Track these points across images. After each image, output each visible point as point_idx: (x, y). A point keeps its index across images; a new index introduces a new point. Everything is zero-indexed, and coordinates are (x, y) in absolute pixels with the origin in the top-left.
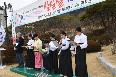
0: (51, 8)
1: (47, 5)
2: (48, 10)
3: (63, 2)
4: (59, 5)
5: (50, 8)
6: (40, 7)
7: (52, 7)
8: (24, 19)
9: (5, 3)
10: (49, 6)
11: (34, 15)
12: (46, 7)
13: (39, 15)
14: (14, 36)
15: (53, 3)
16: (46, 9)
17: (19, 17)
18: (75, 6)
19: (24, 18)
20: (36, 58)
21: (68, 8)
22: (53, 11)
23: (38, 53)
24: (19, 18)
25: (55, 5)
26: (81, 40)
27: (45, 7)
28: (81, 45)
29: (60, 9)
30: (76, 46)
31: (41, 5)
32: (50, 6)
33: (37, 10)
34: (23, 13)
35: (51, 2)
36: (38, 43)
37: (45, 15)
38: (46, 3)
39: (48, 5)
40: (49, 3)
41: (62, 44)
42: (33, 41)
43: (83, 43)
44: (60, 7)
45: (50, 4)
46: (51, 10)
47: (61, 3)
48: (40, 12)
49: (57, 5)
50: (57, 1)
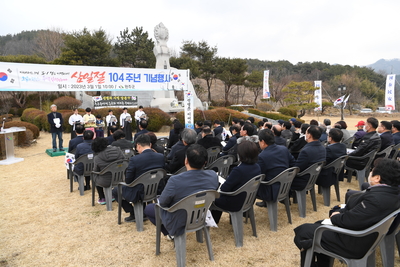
1: (78, 75)
2: (80, 81)
3: (104, 79)
4: (98, 81)
6: (63, 74)
7: (87, 79)
8: (12, 82)
11: (46, 81)
13: (61, 83)
15: (89, 76)
16: (76, 79)
18: (119, 87)
22: (89, 84)
25: (92, 79)
27: (74, 76)
29: (99, 84)
32: (84, 78)
33: (54, 75)
34: (10, 71)
35: (87, 74)
38: (76, 73)
39: (81, 76)
40: (83, 74)
46: (85, 82)
47: (101, 80)
48: (62, 80)
49: (95, 79)
50: (96, 76)
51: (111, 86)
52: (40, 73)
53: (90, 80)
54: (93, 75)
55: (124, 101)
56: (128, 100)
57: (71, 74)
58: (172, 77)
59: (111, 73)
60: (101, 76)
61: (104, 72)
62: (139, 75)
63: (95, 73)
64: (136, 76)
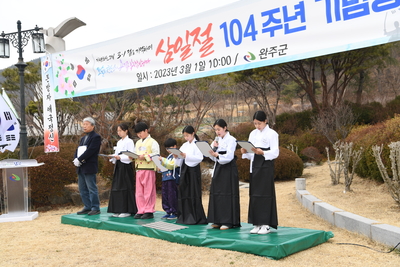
0: (177, 57)
1: (165, 47)
2: (168, 61)
3: (212, 44)
4: (201, 50)
5: (174, 56)
6: (143, 49)
7: (180, 52)
8: (89, 79)
9: (19, 23)
10: (172, 50)
11: (124, 69)
12: (163, 51)
13: (141, 70)
14: (51, 126)
15: (184, 44)
16: (162, 56)
17: (70, 70)
18: (245, 58)
19: (89, 76)
20: (143, 186)
21: (226, 61)
22: (185, 63)
23: (147, 174)
24: (72, 75)
25: (189, 50)
26: (264, 141)
27: (159, 50)
28: (265, 152)
29: (202, 60)
30: (253, 155)
31: (146, 45)
32: (176, 51)
33: (132, 56)
34: (87, 61)
35: (180, 39)
36: (150, 147)
37: (159, 74)
38: (162, 42)
39: (170, 47)
40: (172, 42)
41: (219, 150)
42: (131, 141)
43: (269, 149)
44: (203, 56)
45: (175, 46)
46: (177, 60)
47: (207, 47)
48: (143, 63)
49: (196, 49)
50: (196, 39)
51: (226, 60)
52: (116, 56)
53: (186, 52)
54: (191, 38)
57: (155, 48)
59: (224, 26)
60: (205, 37)
61: (210, 25)
62: (301, 6)
63: (192, 34)
64: (291, 12)
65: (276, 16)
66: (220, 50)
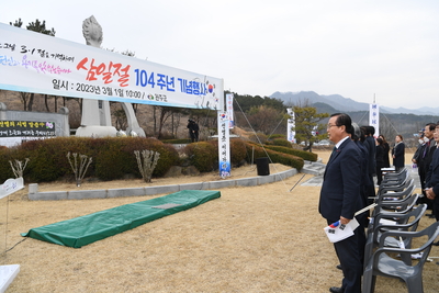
0: (100, 78)
1: (88, 65)
2: (92, 79)
3: (128, 80)
4: (120, 81)
5: (96, 77)
6: (62, 57)
7: (101, 76)
10: (94, 71)
12: (85, 68)
13: (57, 77)
15: (106, 71)
18: (149, 97)
22: (106, 86)
25: (109, 77)
27: (81, 65)
29: (121, 88)
31: (67, 55)
32: (98, 74)
33: (45, 58)
35: (103, 65)
38: (85, 60)
39: (93, 68)
40: (96, 64)
44: (121, 85)
45: (98, 69)
46: (99, 81)
47: (124, 80)
48: (58, 70)
49: (115, 78)
50: (117, 71)
51: (138, 94)
52: (18, 49)
53: (107, 77)
54: (113, 69)
55: (34, 129)
56: (40, 129)
57: (78, 61)
58: (207, 87)
59: (137, 71)
60: (124, 73)
61: (129, 66)
62: (172, 79)
63: (115, 66)
64: (169, 81)
65: (164, 79)
66: (132, 86)
